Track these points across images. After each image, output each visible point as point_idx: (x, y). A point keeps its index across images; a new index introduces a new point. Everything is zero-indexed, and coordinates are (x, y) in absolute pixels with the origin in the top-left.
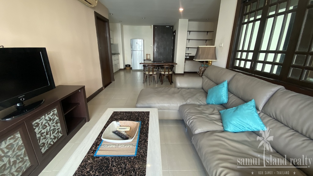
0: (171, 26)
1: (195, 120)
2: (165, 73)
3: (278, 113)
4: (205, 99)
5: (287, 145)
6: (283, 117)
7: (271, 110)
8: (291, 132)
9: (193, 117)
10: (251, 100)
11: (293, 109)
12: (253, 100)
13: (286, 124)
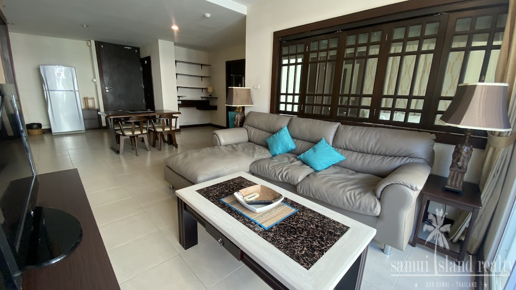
0: (134, 48)
1: (290, 170)
2: (164, 130)
3: (347, 143)
4: (267, 151)
5: (363, 164)
6: (352, 145)
7: (341, 142)
8: (360, 155)
9: (284, 169)
10: (321, 139)
11: (357, 138)
12: (323, 139)
13: (355, 150)
